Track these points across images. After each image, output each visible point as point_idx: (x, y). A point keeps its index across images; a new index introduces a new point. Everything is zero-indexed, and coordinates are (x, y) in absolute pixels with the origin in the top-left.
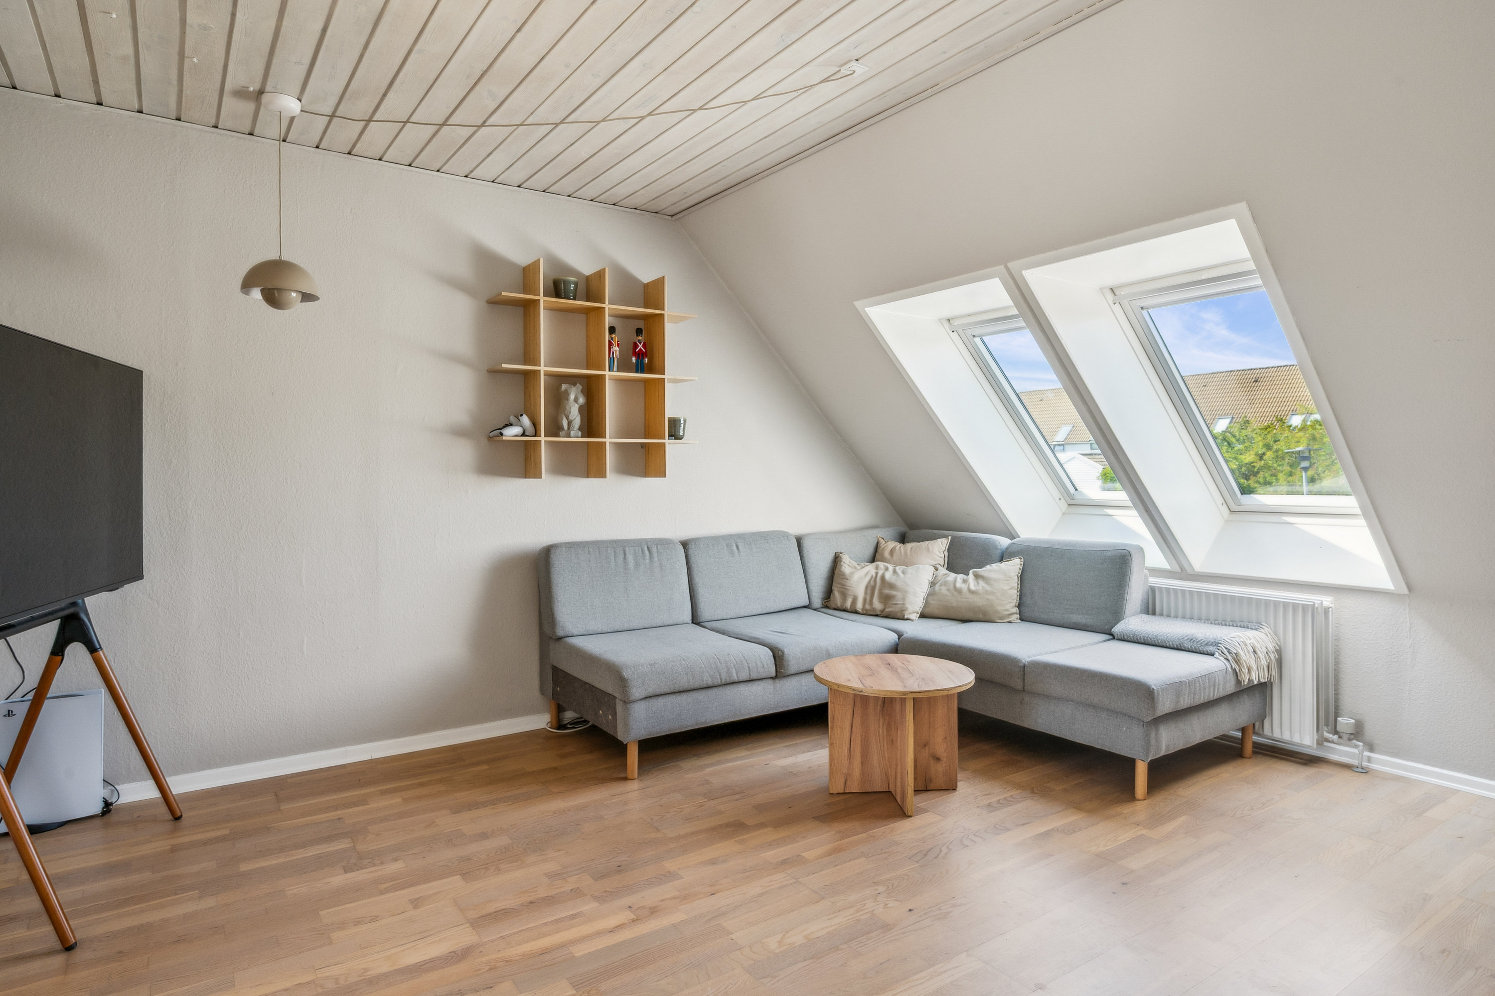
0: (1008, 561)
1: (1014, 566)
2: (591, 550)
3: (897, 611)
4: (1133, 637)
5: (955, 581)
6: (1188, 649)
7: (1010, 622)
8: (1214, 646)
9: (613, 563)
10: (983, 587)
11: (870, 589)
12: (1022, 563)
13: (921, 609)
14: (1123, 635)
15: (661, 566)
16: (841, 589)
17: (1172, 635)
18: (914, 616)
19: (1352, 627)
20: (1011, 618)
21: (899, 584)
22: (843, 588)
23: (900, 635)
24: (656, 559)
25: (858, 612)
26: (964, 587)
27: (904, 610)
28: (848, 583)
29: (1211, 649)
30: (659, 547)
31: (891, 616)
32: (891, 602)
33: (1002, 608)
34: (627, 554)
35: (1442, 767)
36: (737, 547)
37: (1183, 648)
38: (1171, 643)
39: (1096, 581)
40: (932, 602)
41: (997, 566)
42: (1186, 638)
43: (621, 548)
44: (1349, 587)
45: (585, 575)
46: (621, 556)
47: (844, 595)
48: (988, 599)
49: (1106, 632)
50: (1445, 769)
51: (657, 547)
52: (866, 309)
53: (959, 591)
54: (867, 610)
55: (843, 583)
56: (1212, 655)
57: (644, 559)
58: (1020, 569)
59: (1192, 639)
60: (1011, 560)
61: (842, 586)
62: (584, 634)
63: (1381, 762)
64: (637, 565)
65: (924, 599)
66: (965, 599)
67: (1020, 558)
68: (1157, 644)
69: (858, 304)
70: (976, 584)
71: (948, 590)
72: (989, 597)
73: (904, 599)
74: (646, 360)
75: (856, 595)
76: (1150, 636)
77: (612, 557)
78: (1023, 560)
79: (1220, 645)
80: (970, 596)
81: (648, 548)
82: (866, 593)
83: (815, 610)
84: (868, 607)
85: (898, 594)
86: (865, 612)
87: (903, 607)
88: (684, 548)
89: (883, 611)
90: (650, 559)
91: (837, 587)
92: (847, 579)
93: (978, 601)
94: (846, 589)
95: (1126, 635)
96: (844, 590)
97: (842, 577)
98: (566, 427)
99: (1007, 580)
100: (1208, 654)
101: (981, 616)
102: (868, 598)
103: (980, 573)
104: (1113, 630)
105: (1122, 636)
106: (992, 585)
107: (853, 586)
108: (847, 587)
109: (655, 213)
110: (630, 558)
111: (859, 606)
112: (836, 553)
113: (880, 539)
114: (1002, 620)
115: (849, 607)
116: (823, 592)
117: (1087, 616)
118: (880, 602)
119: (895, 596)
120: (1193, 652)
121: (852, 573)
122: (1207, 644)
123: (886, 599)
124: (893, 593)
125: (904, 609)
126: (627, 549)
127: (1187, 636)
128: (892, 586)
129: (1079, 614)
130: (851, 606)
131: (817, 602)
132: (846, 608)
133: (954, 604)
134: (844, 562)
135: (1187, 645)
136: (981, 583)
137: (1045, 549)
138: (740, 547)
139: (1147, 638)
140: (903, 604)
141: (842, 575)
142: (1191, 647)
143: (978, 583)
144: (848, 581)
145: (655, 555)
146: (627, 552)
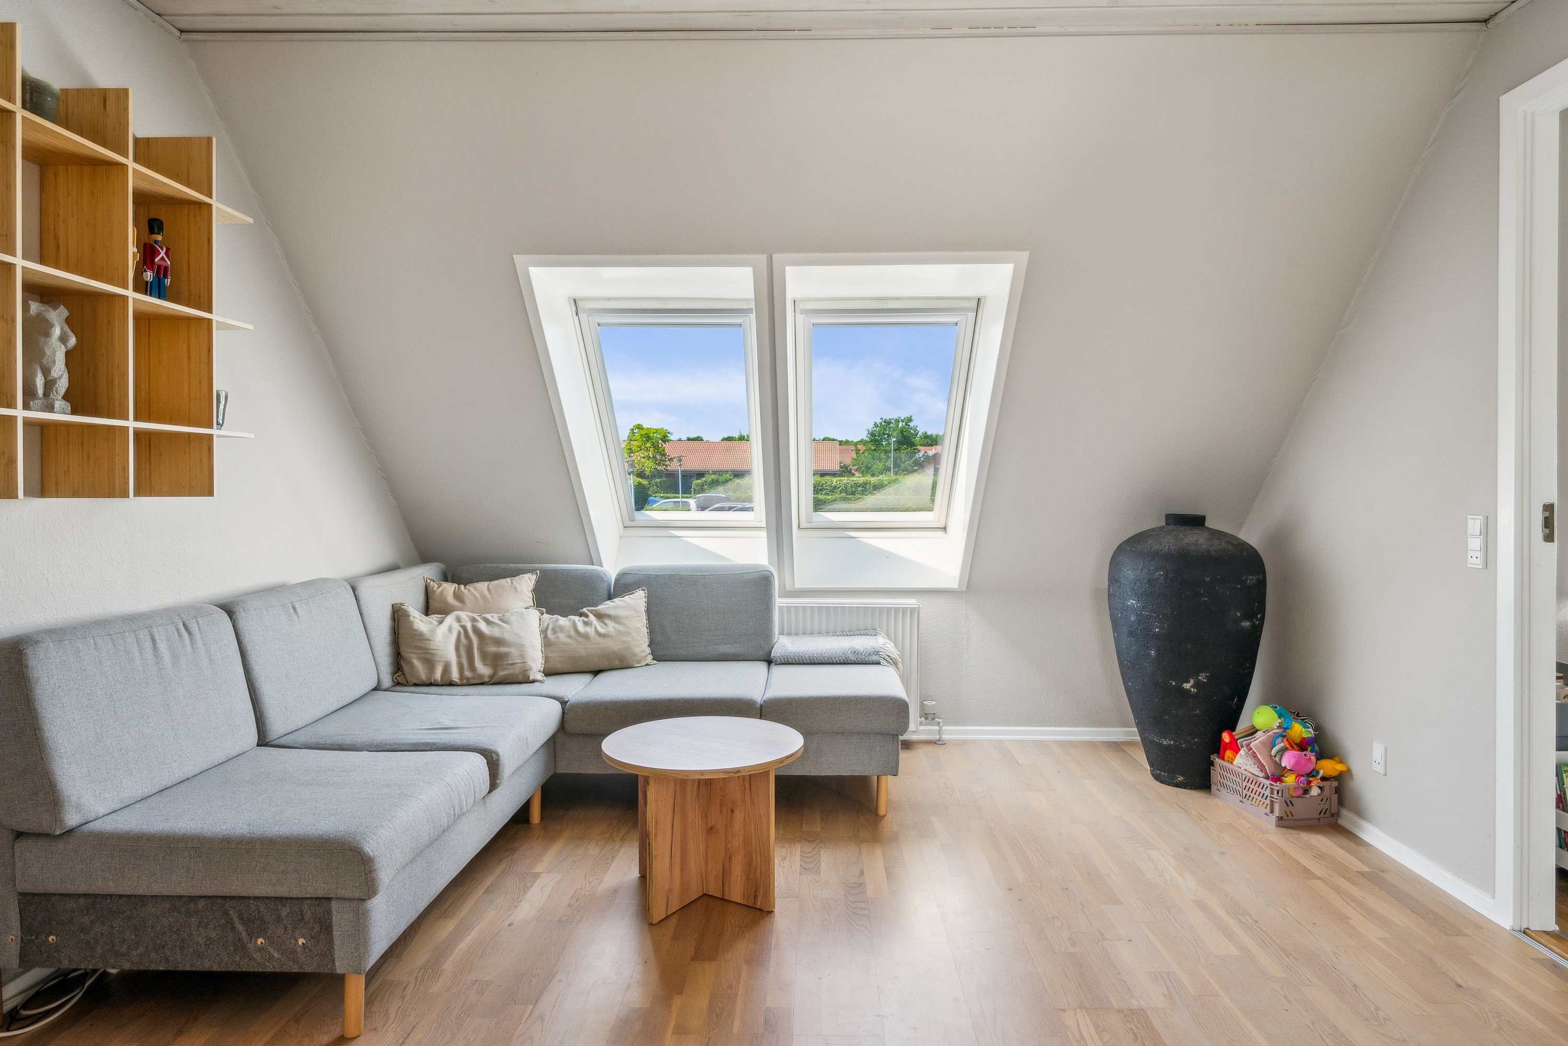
0: (630, 594)
1: (638, 599)
2: (99, 641)
3: (518, 672)
4: (798, 659)
5: (574, 625)
6: (855, 661)
7: (647, 665)
8: (876, 655)
9: (138, 662)
10: (614, 628)
11: (464, 647)
12: (646, 595)
13: (543, 666)
14: (787, 658)
15: (208, 652)
16: (422, 656)
17: (835, 651)
18: (540, 676)
19: (926, 623)
20: (647, 659)
21: (507, 636)
22: (428, 653)
23: (563, 703)
24: (200, 643)
25: (453, 683)
26: (590, 630)
27: (527, 670)
28: (432, 645)
29: (874, 658)
30: (199, 620)
31: (508, 681)
32: (505, 663)
33: (640, 649)
34: (158, 641)
35: (988, 726)
36: (294, 608)
37: (849, 662)
38: (837, 659)
39: (740, 606)
40: (551, 655)
41: (620, 601)
42: (849, 652)
43: (146, 631)
44: (924, 590)
45: (99, 692)
46: (148, 644)
47: (430, 663)
48: (624, 642)
49: (760, 659)
50: (990, 726)
51: (197, 622)
52: (531, 269)
53: (586, 637)
54: (468, 679)
55: (423, 645)
56: (879, 663)
57: (183, 646)
58: (646, 602)
59: (855, 652)
60: (634, 593)
61: (423, 651)
62: (115, 809)
63: (951, 732)
64: (175, 658)
65: (543, 653)
66: (596, 645)
67: (644, 590)
68: (824, 662)
69: (519, 259)
70: (603, 625)
71: (569, 637)
72: (625, 639)
73: (522, 656)
74: (168, 282)
75: (448, 660)
76: (815, 655)
77: (135, 649)
78: (646, 591)
79: (880, 653)
80: (600, 640)
81: (184, 625)
82: (459, 656)
83: (385, 691)
84: (468, 674)
85: (513, 651)
86: (465, 681)
87: (525, 667)
88: (231, 618)
89: (491, 677)
90: (192, 644)
91: (415, 653)
92: (429, 640)
93: (612, 645)
94: (431, 654)
95: (791, 658)
96: (428, 656)
97: (418, 637)
98: (40, 391)
99: (639, 616)
100: (873, 663)
101: (617, 663)
102: (465, 661)
103: (603, 612)
104: (772, 655)
105: (786, 660)
106: (624, 624)
107: (441, 649)
108: (432, 651)
109: (157, 14)
110: (162, 646)
111: (455, 675)
112: (393, 605)
113: (429, 581)
114: (639, 663)
115: (439, 679)
116: (390, 664)
117: (736, 645)
118: (484, 665)
119: (508, 654)
120: (859, 664)
121: (433, 631)
122: (870, 654)
123: (496, 660)
124: (504, 650)
125: (527, 668)
126: (155, 630)
127: (849, 650)
128: (499, 642)
129: (726, 644)
130: (442, 677)
131: (387, 681)
132: (435, 680)
133: (583, 653)
134: (414, 617)
135: (853, 658)
136: (611, 624)
137: (670, 576)
138: (298, 610)
139: (813, 657)
140: (524, 662)
141: (418, 635)
142: (857, 659)
143: (606, 624)
144: (431, 642)
145: (198, 636)
146: (157, 637)
